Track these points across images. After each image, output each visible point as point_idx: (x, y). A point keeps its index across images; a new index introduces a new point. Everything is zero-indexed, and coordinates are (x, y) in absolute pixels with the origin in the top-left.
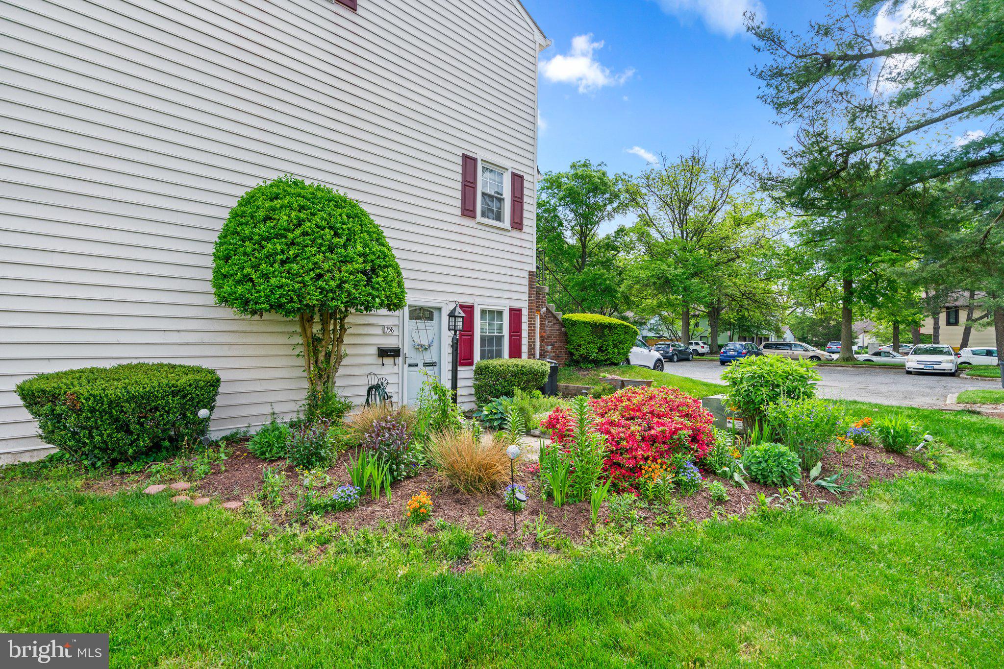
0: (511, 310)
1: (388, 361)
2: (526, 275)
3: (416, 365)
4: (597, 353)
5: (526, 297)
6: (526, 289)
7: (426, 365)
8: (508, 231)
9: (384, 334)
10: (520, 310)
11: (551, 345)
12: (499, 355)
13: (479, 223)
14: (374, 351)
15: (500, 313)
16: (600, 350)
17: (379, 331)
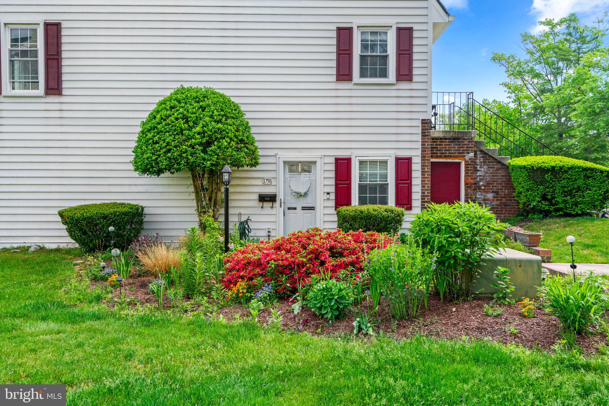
0: (398, 160)
1: (267, 205)
2: (419, 123)
3: (295, 209)
4: (539, 202)
5: (419, 145)
6: (419, 138)
7: (304, 208)
8: (393, 84)
9: (264, 185)
10: (409, 160)
11: (493, 192)
12: (384, 201)
13: (355, 84)
14: (256, 197)
15: (384, 163)
16: (544, 197)
17: (260, 182)
